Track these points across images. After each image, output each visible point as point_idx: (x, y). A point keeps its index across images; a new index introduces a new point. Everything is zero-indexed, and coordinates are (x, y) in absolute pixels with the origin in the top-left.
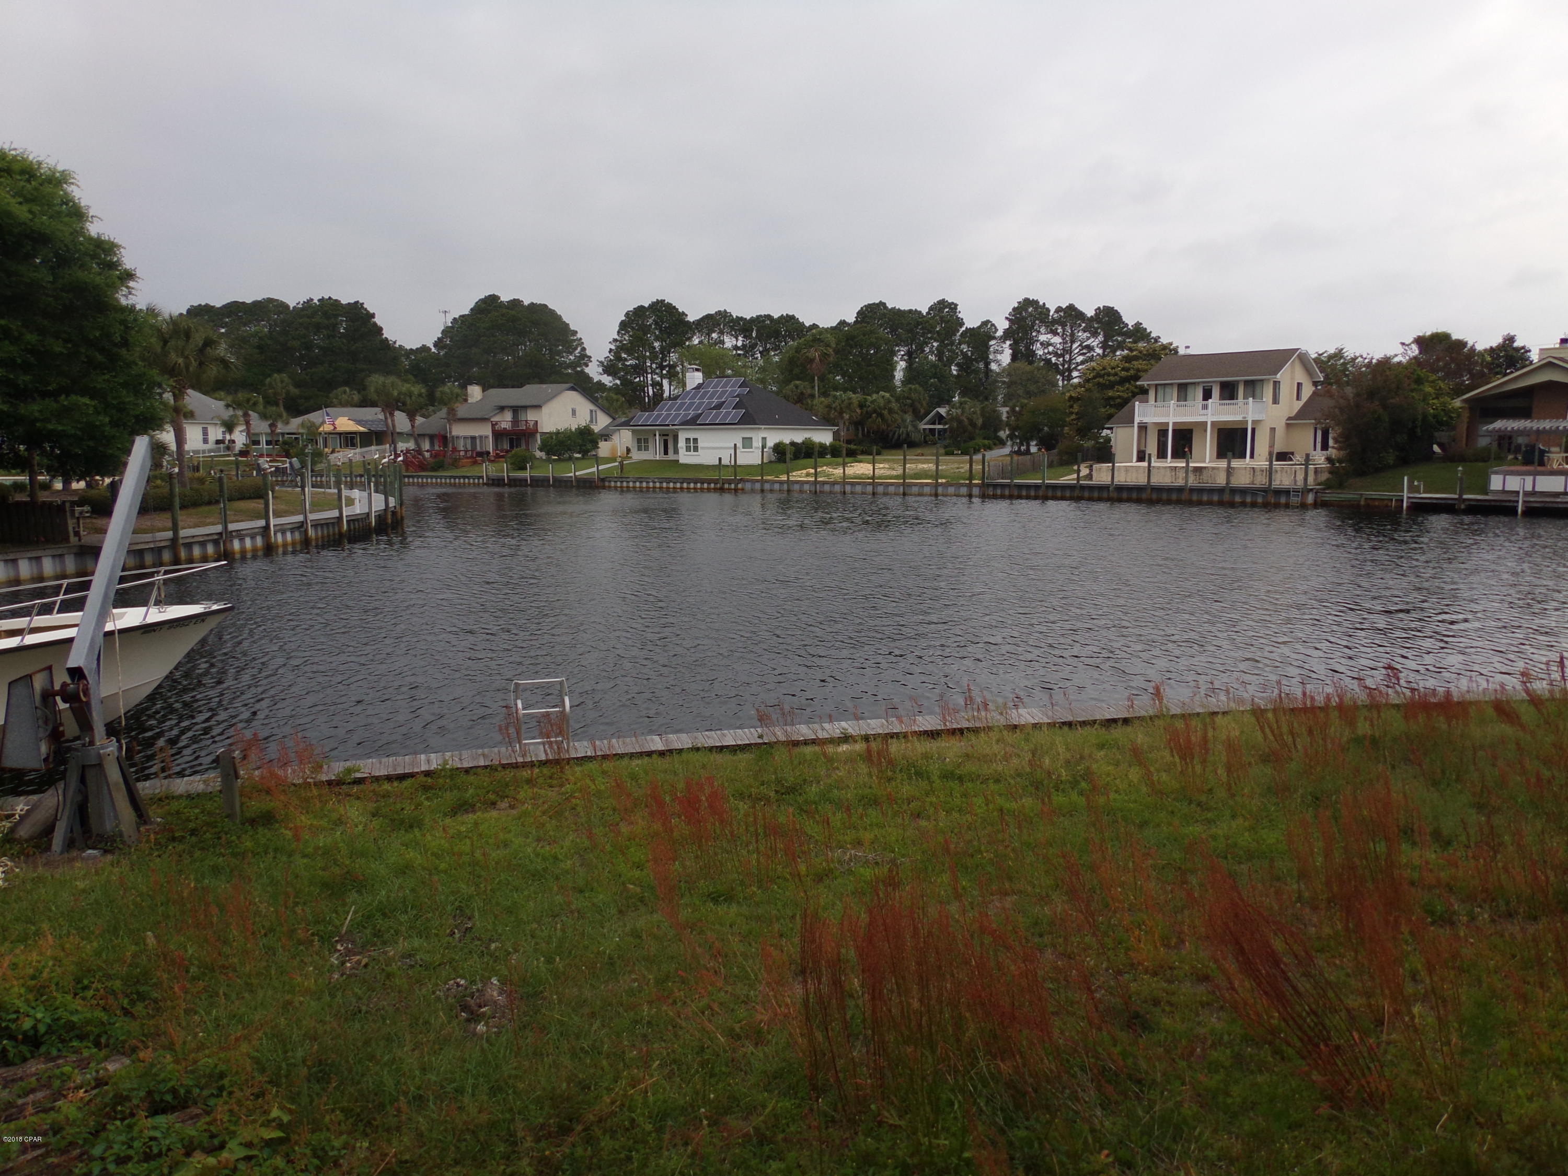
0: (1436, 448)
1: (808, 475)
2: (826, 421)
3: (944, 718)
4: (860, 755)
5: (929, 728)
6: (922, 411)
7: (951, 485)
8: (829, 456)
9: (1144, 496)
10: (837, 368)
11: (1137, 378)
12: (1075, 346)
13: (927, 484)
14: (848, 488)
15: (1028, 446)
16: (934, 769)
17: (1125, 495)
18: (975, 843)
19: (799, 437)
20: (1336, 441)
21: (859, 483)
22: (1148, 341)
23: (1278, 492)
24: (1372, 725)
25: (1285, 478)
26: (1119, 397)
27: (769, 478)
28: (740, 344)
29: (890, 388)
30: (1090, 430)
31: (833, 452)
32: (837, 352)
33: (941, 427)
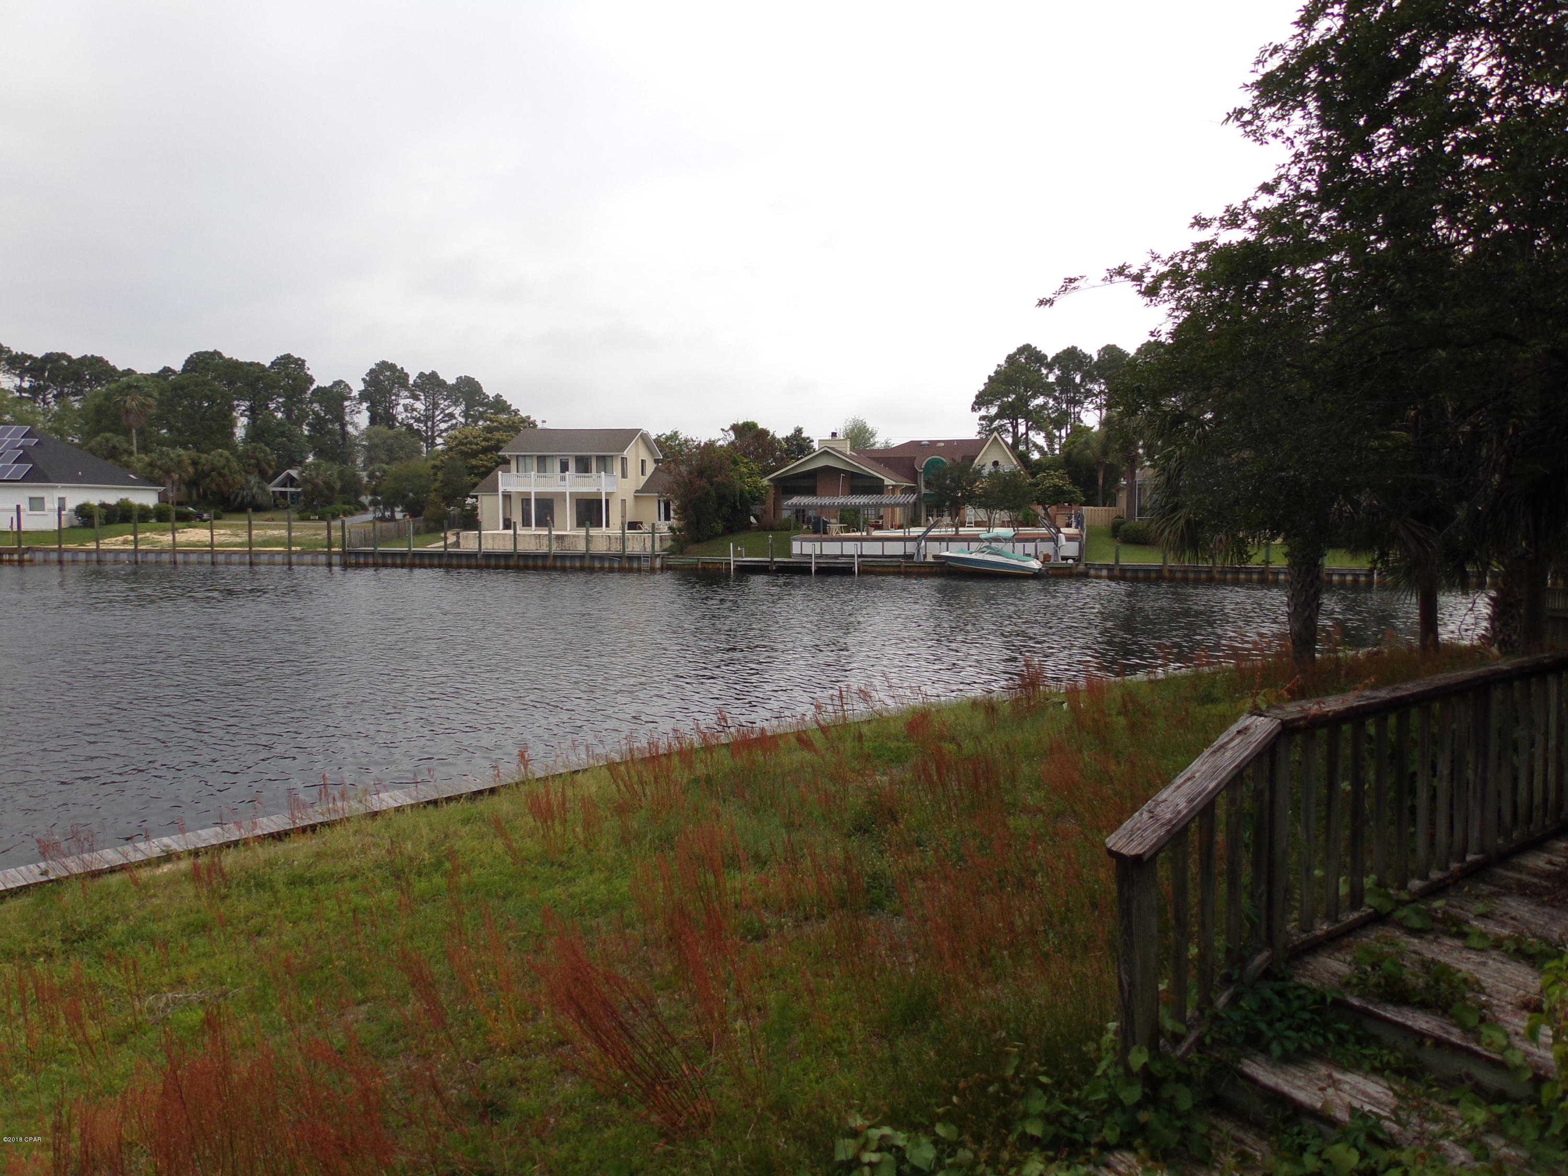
0: (752, 519)
1: (125, 542)
2: (148, 480)
3: (292, 814)
4: (185, 875)
5: (274, 829)
6: (271, 472)
7: (308, 553)
8: (153, 521)
9: (512, 563)
10: (160, 420)
11: (498, 449)
12: (437, 413)
13: (279, 553)
14: (180, 558)
15: (393, 512)
16: (280, 877)
17: (493, 562)
18: (327, 952)
19: (112, 497)
20: (676, 513)
21: (193, 552)
22: (509, 413)
23: (631, 558)
24: (706, 766)
25: (637, 544)
26: (483, 466)
27: (71, 546)
28: (26, 385)
29: (232, 447)
30: (455, 497)
31: (160, 515)
32: (161, 403)
33: (293, 490)
